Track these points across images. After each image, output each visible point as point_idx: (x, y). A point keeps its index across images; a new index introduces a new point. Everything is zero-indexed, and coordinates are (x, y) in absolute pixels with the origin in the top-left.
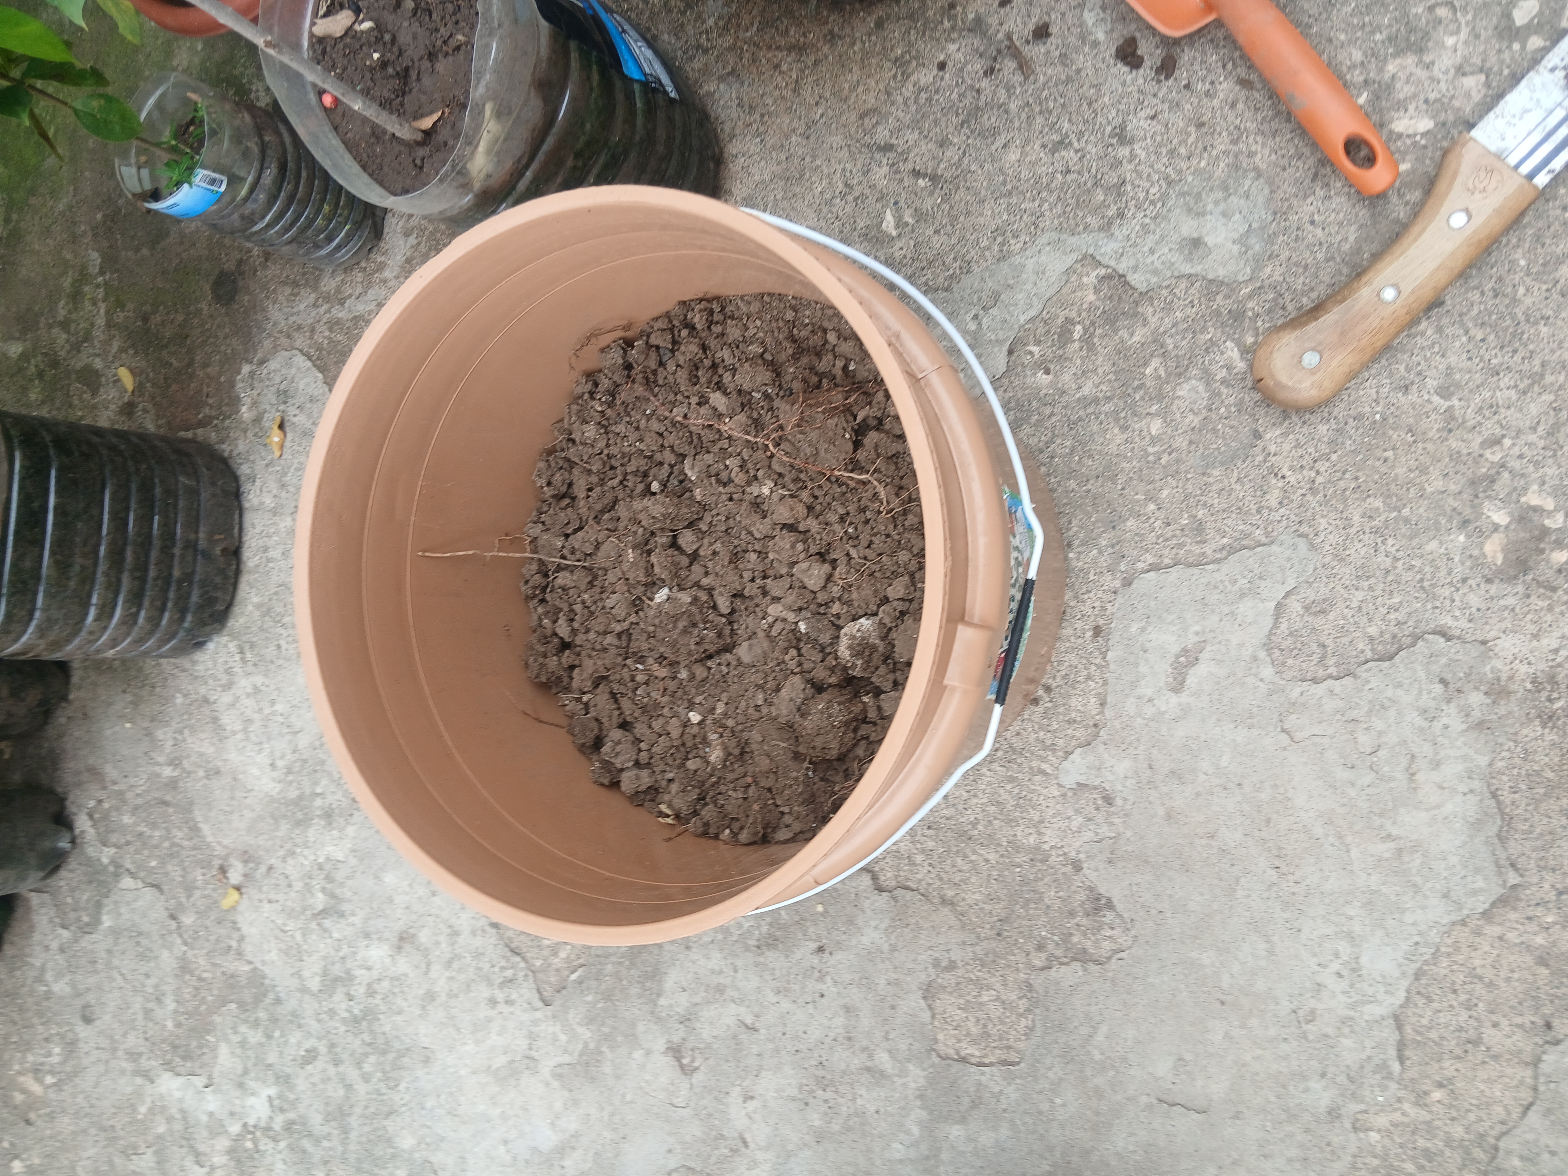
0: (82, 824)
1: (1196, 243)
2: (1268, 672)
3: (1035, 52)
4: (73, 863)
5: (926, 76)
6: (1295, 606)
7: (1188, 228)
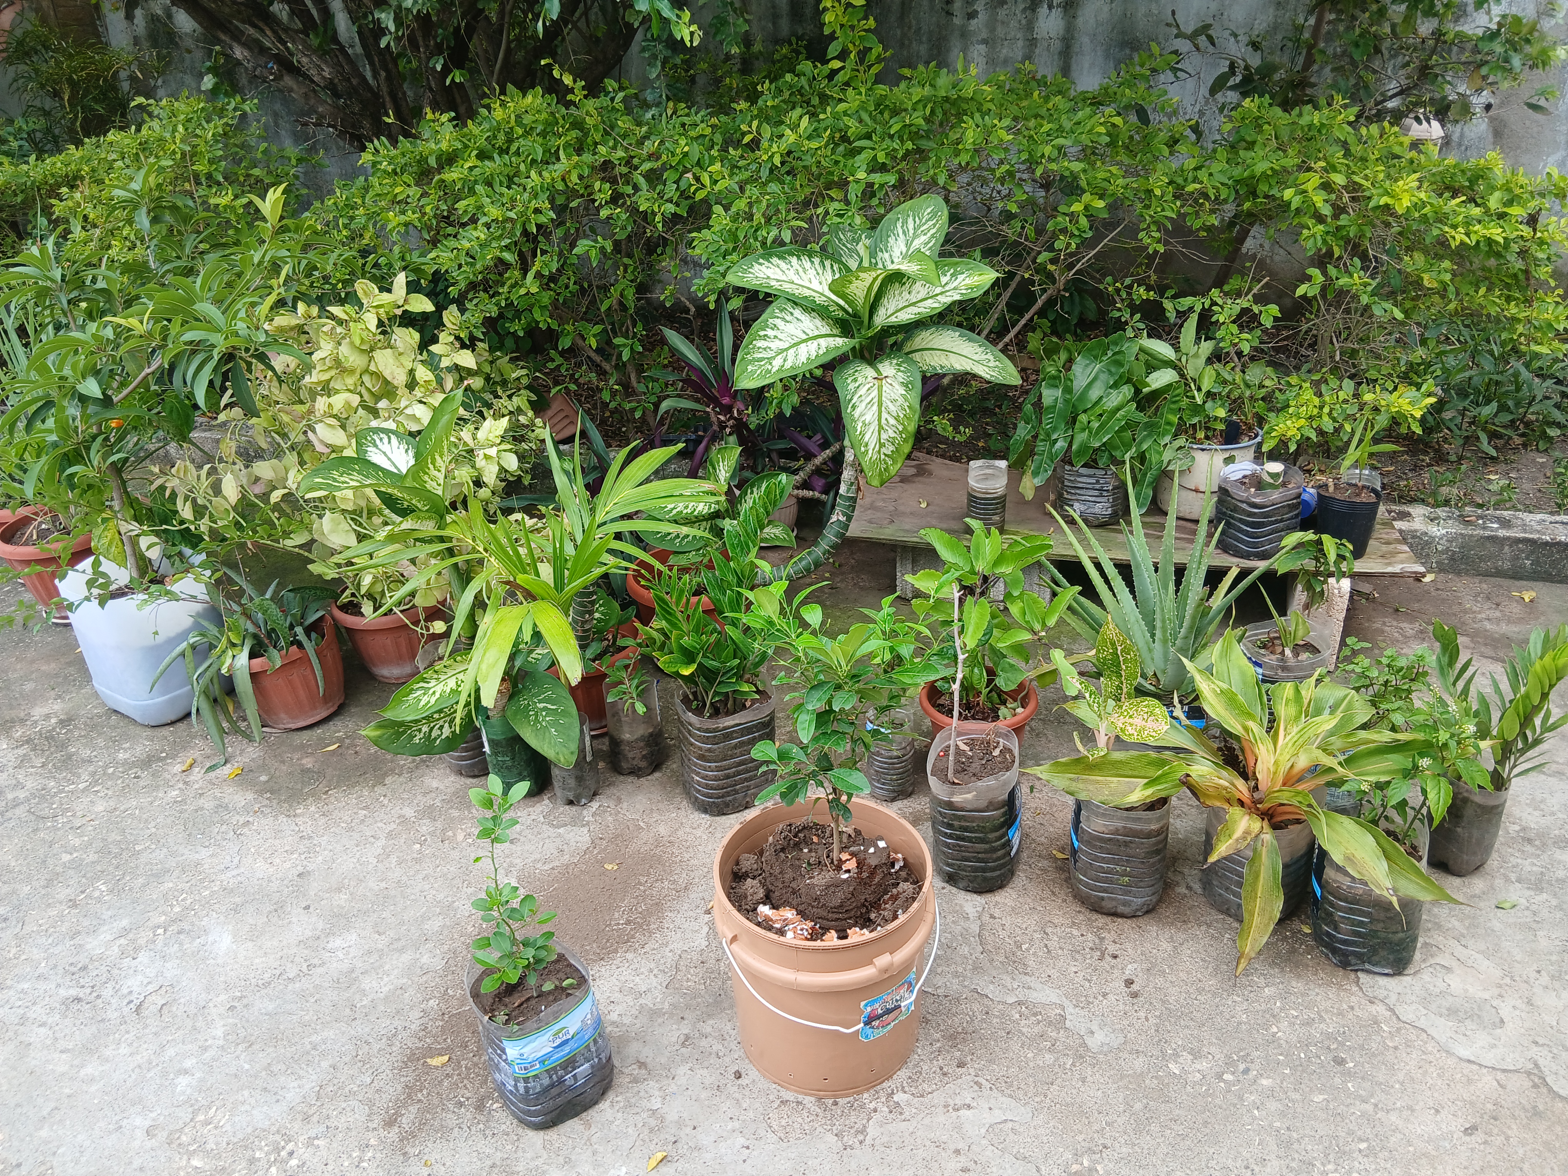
0: (595, 805)
1: (1092, 1033)
2: (983, 1131)
3: (1108, 959)
4: (574, 808)
5: (1075, 932)
6: (1010, 1125)
7: (1095, 1028)
